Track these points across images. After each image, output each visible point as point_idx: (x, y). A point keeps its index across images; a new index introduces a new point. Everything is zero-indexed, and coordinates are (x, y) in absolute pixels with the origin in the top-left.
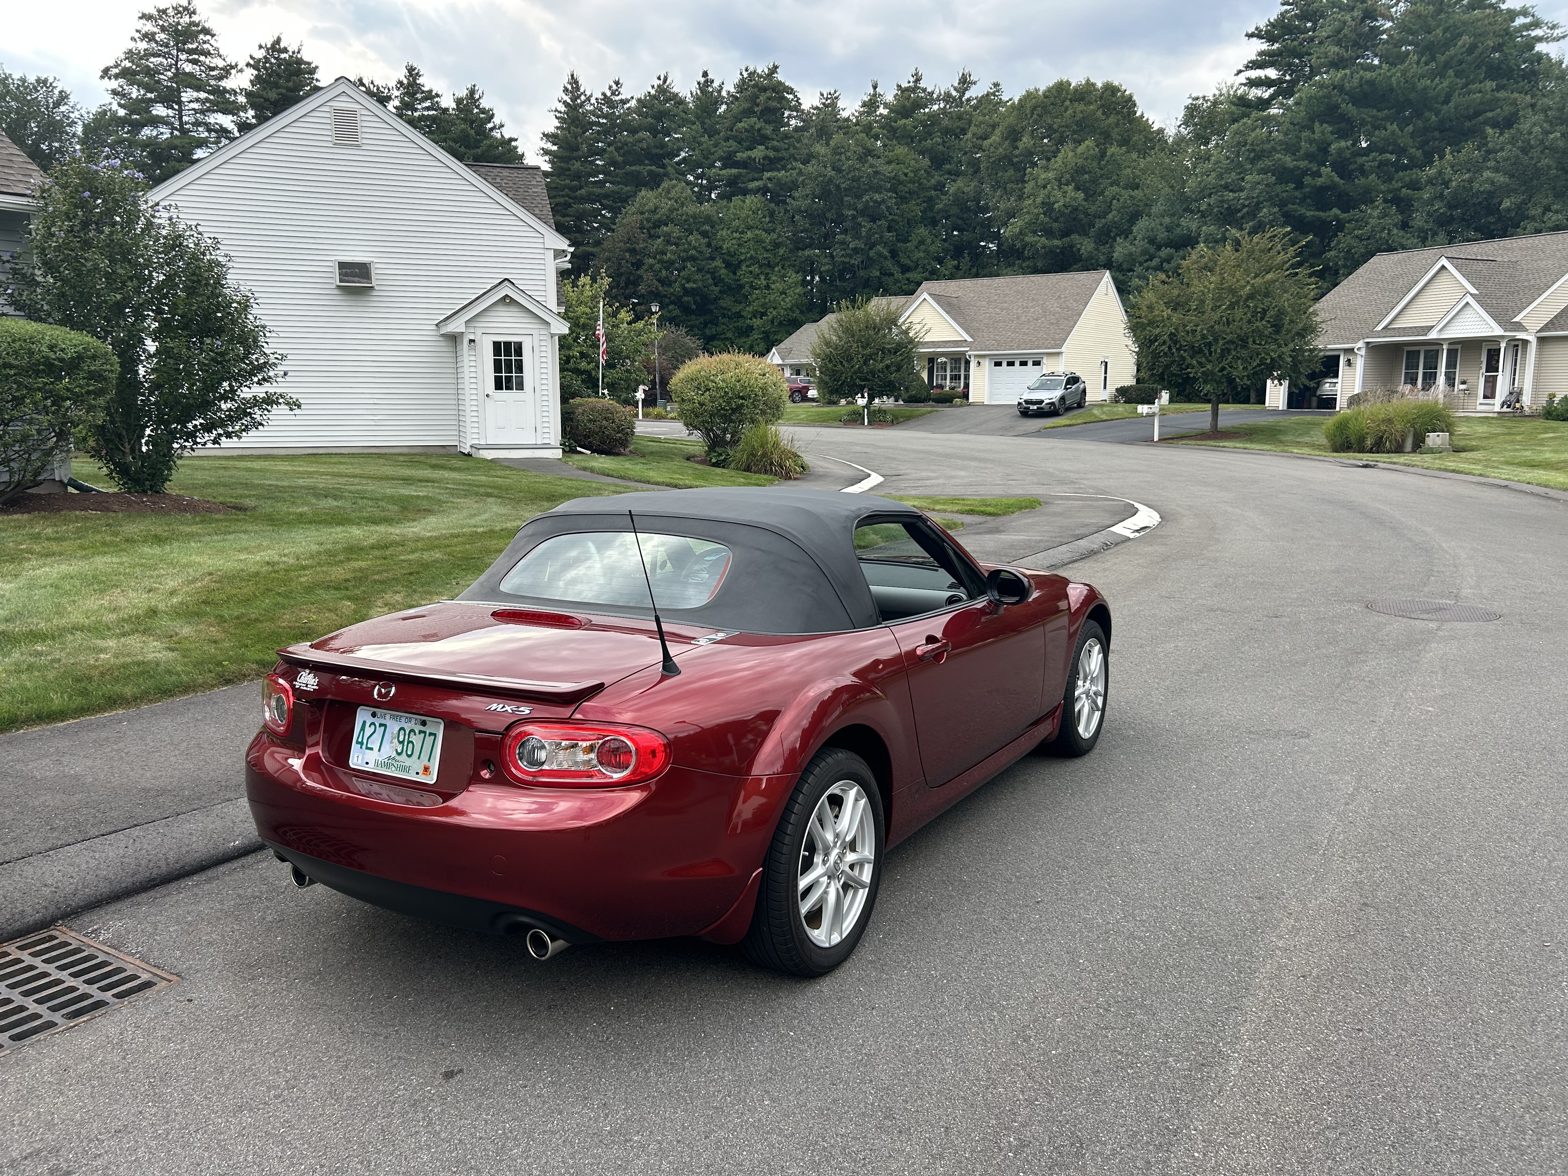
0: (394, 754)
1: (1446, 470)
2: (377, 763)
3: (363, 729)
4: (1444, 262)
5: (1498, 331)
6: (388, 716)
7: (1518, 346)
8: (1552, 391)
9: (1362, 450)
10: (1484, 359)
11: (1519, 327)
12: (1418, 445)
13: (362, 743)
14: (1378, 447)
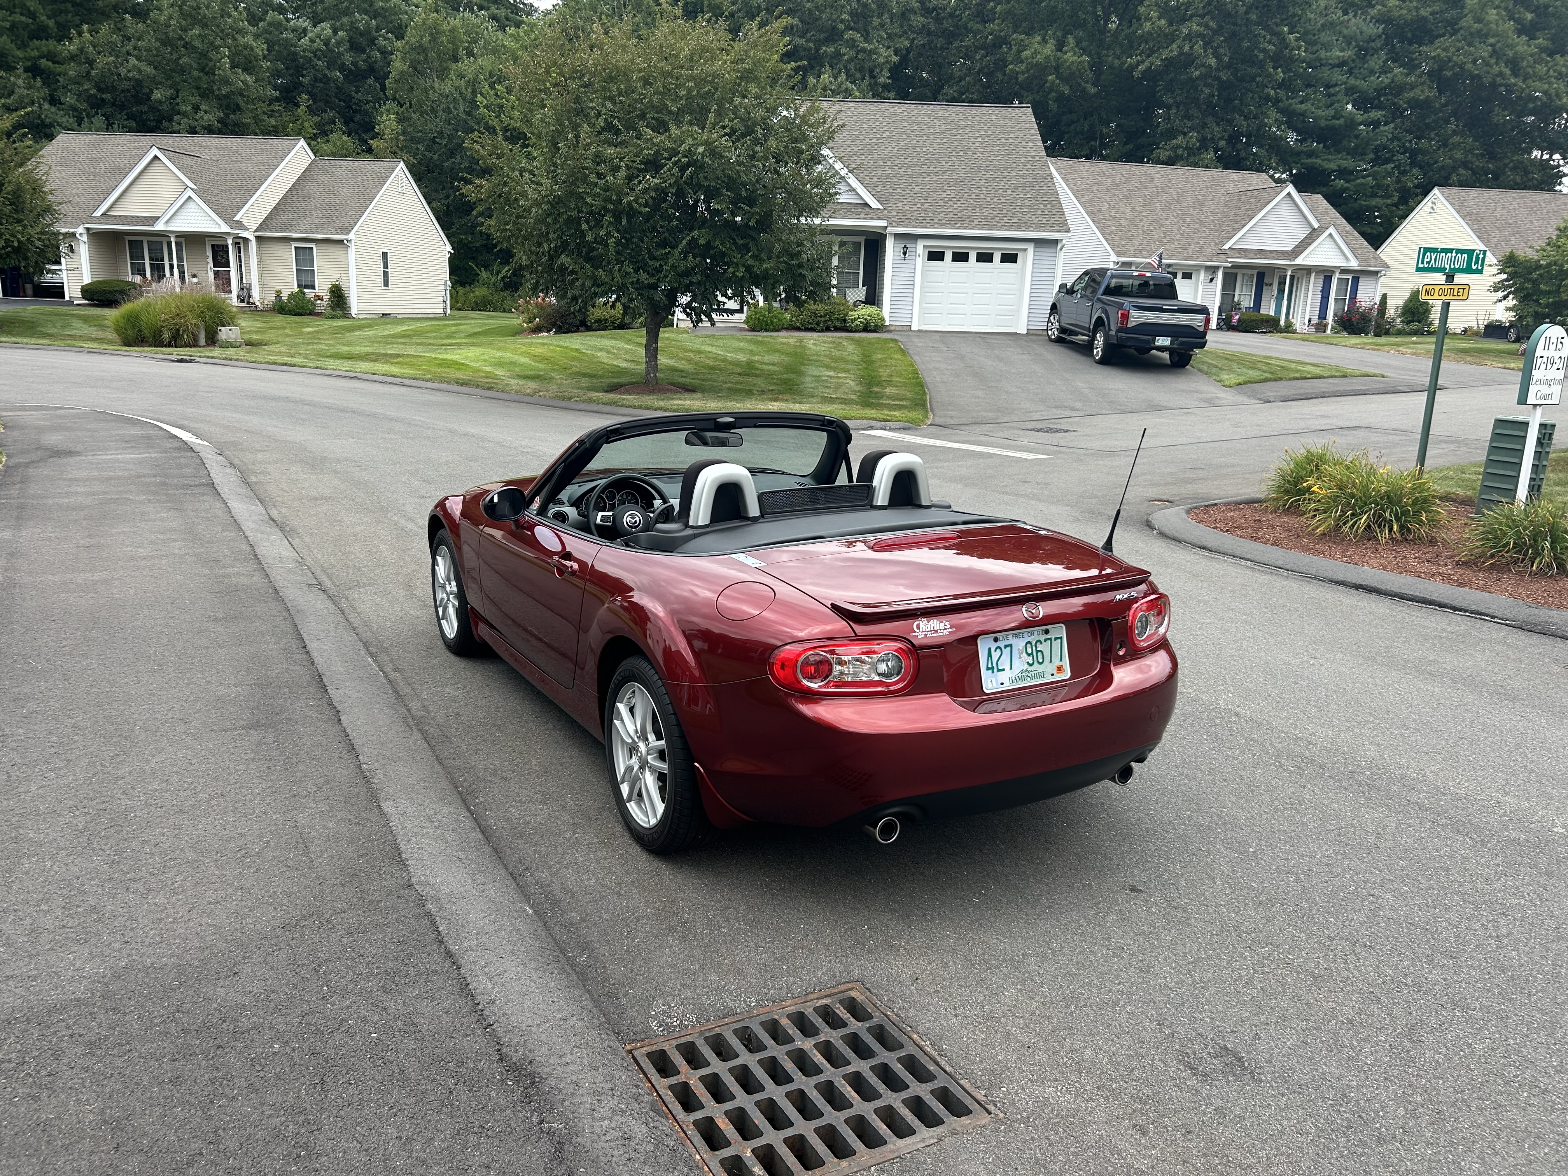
0: (1026, 666)
1: (276, 364)
2: (1012, 681)
3: (990, 655)
4: (155, 151)
5: (225, 228)
6: (1010, 637)
7: (241, 243)
8: (278, 288)
10: (209, 253)
11: (240, 225)
12: (212, 340)
13: (993, 668)
14: (175, 341)
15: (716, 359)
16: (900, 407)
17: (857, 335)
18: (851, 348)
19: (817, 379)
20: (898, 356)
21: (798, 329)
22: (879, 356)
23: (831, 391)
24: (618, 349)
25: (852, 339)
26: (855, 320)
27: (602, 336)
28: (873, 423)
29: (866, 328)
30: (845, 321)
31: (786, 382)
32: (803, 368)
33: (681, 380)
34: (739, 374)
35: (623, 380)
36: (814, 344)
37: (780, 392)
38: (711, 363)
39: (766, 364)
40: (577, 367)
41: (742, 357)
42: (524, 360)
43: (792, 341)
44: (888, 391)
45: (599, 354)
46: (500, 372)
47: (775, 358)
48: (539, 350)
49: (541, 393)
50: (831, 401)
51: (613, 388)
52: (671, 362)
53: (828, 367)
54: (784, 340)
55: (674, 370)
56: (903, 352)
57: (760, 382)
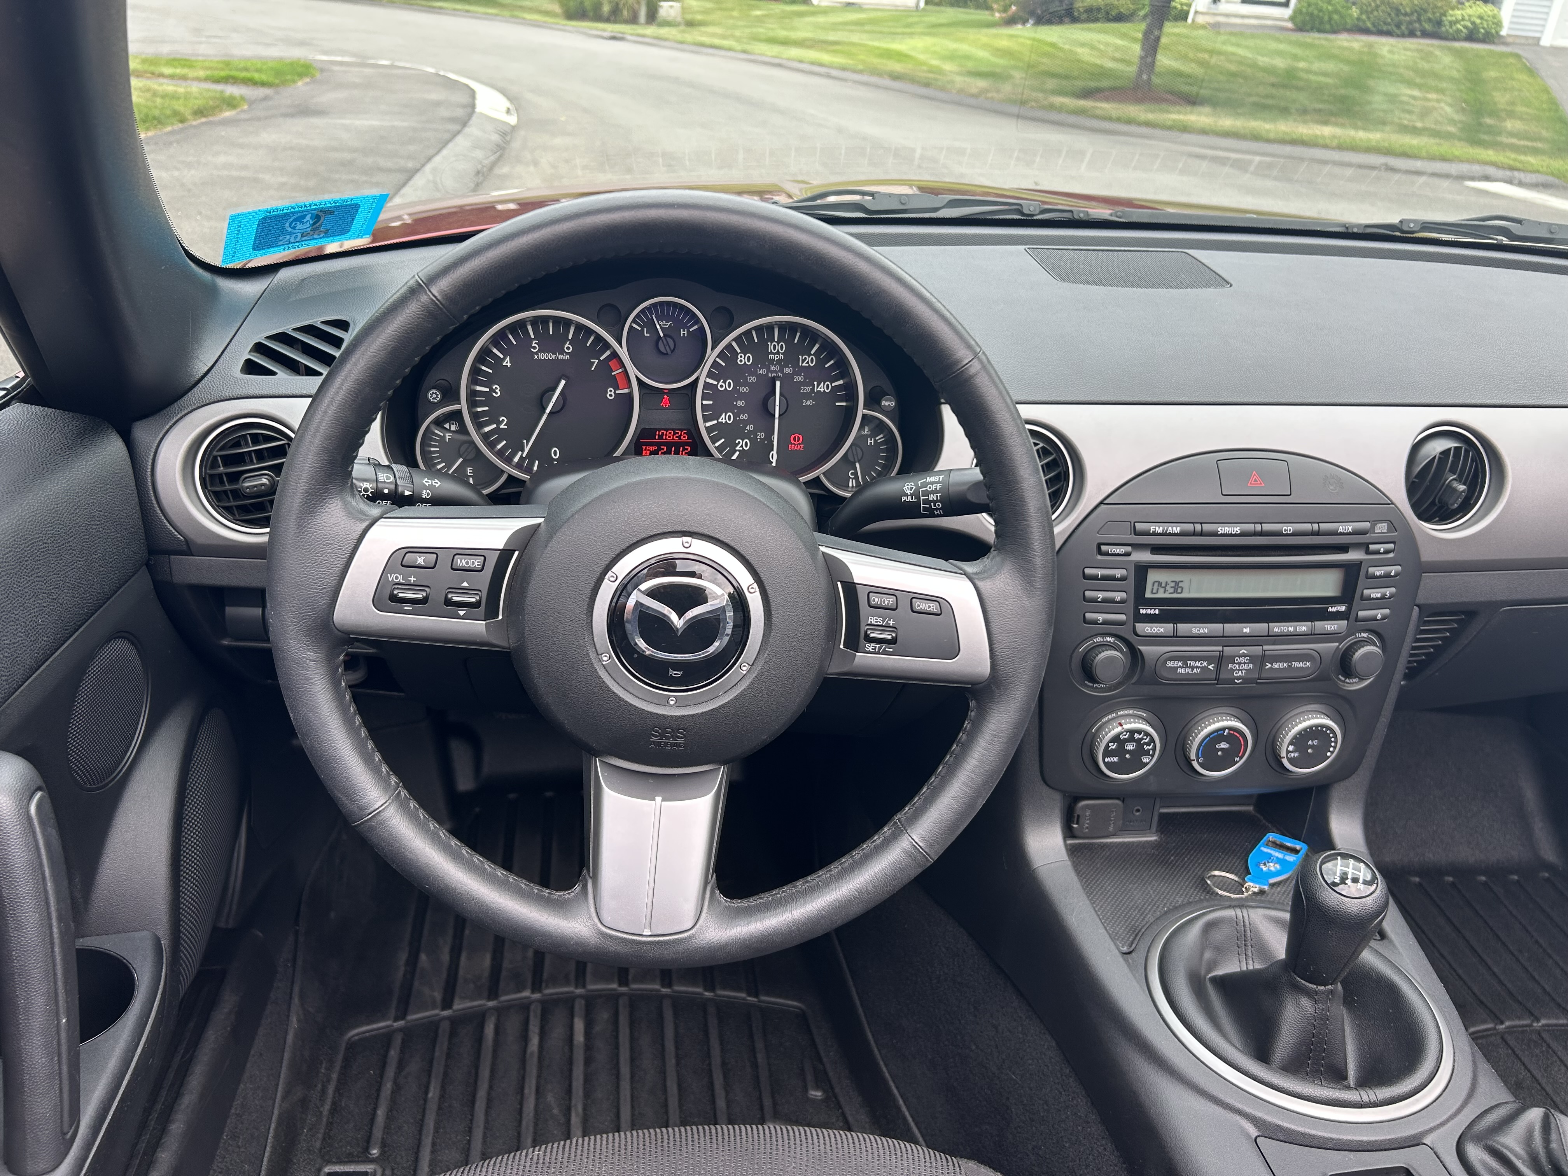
9: (598, 17)
12: (652, 17)
14: (613, 15)
15: (1240, 63)
16: (1535, 151)
17: (1457, 45)
18: (1447, 59)
19: (1393, 99)
20: (1523, 77)
21: (1366, 31)
22: (1493, 74)
23: (1414, 117)
24: (1107, 44)
25: (1449, 49)
26: (1457, 22)
27: (1090, 30)
28: (1491, 171)
29: (1472, 36)
30: (1439, 23)
31: (1343, 99)
32: (1371, 83)
33: (1186, 88)
34: (1273, 85)
35: (1105, 83)
36: (1390, 52)
37: (1332, 114)
38: (1233, 68)
39: (1316, 74)
40: (1047, 63)
41: (1280, 63)
42: (982, 54)
43: (1356, 45)
44: (1509, 125)
45: (1079, 50)
46: (948, 67)
47: (1330, 66)
48: (1004, 43)
49: (990, 95)
50: (1414, 131)
51: (1087, 94)
52: (1176, 65)
53: (1410, 83)
54: (1345, 44)
55: (1179, 74)
56: (1531, 71)
57: (1302, 98)
